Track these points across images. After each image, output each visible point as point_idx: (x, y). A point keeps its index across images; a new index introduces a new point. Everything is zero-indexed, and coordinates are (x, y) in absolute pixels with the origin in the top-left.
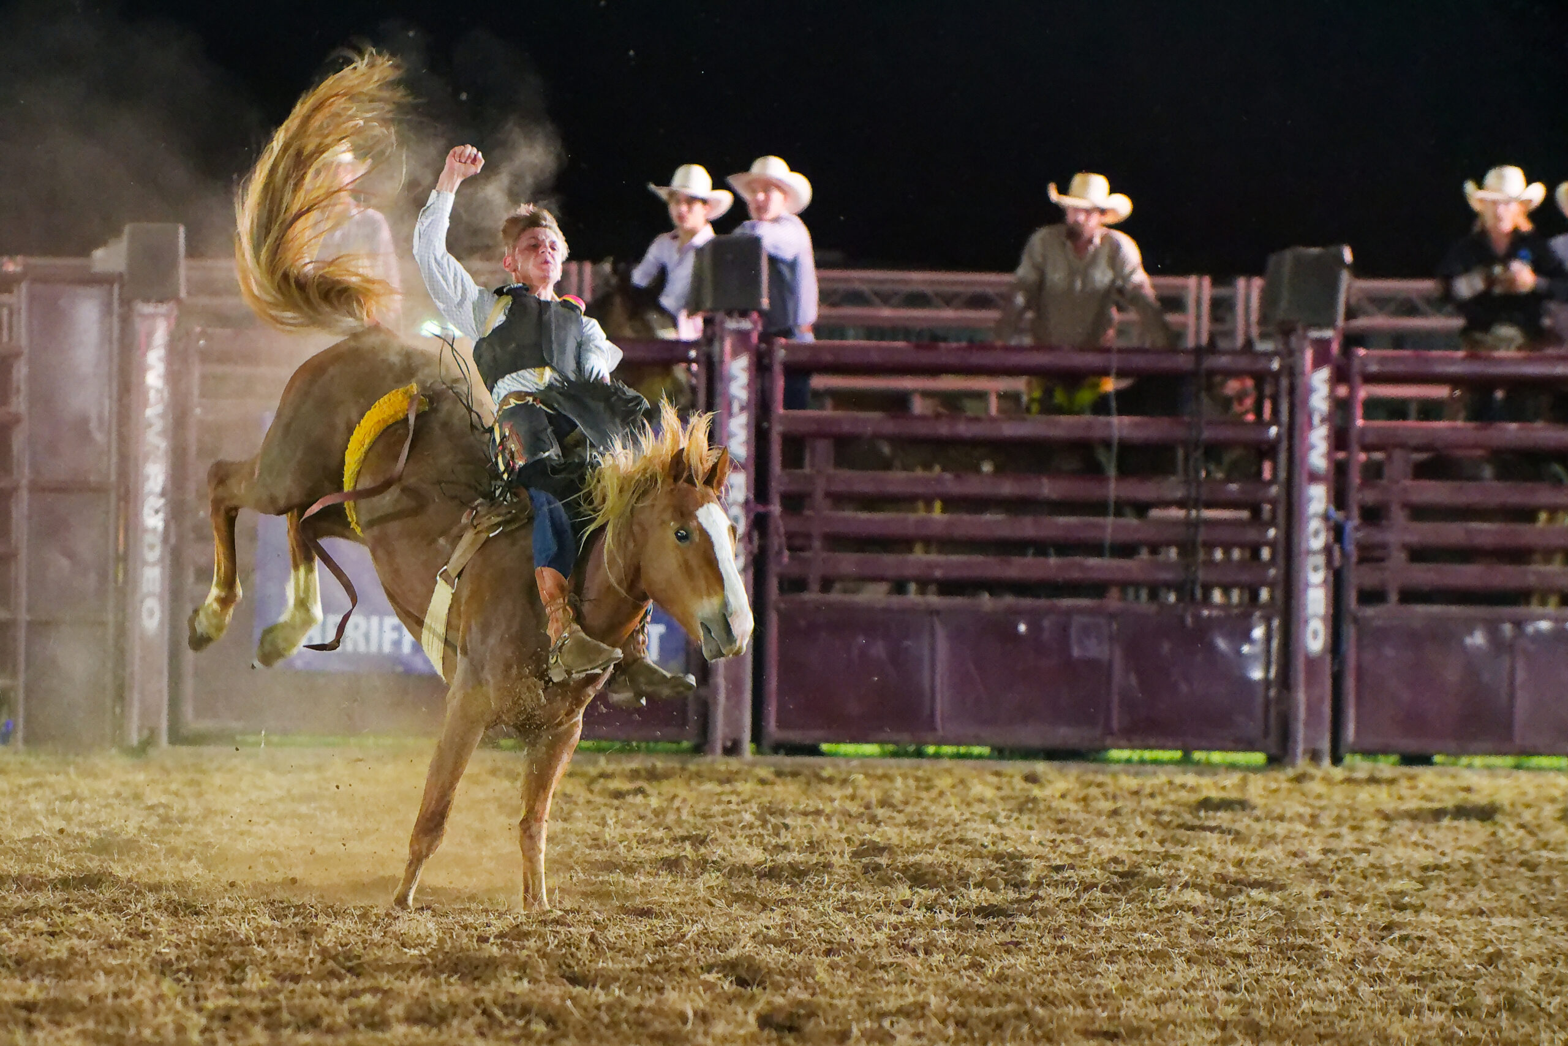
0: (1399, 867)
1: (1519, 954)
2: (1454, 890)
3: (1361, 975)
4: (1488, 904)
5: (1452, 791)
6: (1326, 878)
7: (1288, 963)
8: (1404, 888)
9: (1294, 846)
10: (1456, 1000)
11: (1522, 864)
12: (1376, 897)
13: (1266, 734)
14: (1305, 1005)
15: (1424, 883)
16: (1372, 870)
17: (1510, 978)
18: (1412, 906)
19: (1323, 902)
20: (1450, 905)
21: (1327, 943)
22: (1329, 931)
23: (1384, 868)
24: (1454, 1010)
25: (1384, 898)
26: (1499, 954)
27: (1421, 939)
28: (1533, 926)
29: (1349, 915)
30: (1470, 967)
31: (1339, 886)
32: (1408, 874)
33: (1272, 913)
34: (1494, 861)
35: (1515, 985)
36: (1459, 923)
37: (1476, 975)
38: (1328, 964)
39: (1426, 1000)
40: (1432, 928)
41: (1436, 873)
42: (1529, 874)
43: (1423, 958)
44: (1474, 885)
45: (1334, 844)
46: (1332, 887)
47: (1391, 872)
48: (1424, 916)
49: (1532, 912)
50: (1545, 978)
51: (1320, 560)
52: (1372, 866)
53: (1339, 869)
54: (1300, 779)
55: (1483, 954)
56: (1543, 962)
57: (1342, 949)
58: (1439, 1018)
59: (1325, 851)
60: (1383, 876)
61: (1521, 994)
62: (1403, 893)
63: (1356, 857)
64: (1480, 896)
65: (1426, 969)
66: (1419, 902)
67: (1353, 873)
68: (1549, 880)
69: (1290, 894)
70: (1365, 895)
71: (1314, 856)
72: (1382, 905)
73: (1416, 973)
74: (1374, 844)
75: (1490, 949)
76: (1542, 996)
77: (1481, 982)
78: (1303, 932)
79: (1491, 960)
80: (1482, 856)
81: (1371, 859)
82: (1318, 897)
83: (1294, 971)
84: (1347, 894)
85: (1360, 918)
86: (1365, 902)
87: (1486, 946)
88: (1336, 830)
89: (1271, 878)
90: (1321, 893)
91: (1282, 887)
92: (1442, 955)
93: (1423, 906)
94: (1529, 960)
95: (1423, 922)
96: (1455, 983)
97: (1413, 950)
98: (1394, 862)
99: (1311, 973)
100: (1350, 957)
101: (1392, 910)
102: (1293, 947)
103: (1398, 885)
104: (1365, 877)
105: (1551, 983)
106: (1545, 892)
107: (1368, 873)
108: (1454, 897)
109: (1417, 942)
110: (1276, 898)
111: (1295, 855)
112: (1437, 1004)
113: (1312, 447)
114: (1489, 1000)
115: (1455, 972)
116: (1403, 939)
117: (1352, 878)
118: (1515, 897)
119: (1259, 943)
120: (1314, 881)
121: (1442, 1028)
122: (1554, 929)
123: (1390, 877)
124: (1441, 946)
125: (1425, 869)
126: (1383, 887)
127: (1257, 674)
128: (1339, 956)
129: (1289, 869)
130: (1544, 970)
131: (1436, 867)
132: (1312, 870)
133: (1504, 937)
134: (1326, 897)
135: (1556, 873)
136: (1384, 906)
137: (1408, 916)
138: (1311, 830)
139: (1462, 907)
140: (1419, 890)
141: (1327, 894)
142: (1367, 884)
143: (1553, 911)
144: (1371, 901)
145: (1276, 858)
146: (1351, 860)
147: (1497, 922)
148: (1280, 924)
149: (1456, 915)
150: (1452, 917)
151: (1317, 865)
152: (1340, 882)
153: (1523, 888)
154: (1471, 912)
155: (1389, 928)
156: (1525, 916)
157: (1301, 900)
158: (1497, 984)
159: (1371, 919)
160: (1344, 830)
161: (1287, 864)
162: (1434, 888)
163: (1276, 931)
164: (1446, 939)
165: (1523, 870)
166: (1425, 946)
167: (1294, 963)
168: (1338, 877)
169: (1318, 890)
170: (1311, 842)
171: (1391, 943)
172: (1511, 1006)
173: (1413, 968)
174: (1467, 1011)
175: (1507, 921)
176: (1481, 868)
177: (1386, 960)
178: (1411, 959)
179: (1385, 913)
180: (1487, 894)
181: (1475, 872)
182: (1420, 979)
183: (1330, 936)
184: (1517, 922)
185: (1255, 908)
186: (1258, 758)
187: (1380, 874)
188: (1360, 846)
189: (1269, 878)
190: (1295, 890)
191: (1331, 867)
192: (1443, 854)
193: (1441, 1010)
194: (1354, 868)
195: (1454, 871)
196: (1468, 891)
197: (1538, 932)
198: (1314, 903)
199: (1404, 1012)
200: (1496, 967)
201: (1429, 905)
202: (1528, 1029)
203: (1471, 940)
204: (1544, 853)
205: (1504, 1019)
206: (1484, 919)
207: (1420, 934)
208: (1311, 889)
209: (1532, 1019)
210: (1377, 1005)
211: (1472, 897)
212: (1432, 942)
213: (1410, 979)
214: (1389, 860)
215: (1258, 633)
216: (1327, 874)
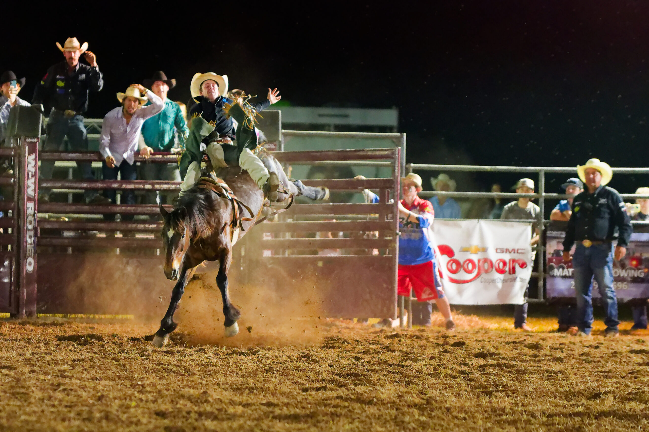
0: (63, 360)
1: (111, 396)
2: (86, 370)
3: (47, 405)
4: (99, 375)
5: (86, 329)
6: (33, 364)
7: (16, 400)
8: (65, 369)
9: (21, 351)
10: (85, 415)
11: (114, 359)
12: (53, 373)
13: (10, 305)
14: (23, 417)
15: (73, 367)
16: (52, 361)
17: (107, 406)
18: (68, 376)
19: (31, 375)
20: (84, 376)
21: (33, 392)
22: (34, 387)
23: (57, 360)
24: (84, 420)
25: (57, 373)
26: (102, 396)
27: (71, 390)
28: (117, 385)
29: (42, 380)
30: (91, 401)
31: (39, 368)
32: (67, 363)
33: (10, 379)
34: (102, 358)
35: (109, 409)
36: (87, 383)
37: (93, 405)
38: (33, 400)
39: (72, 415)
40: (77, 385)
41: (78, 363)
42: (116, 363)
43: (72, 398)
44: (94, 368)
45: (36, 350)
46: (36, 368)
47: (60, 362)
48: (73, 381)
49: (117, 379)
50: (121, 406)
51: (32, 233)
52: (52, 359)
53: (38, 361)
54: (23, 324)
55: (96, 396)
56: (120, 398)
57: (38, 394)
58: (77, 423)
59: (33, 354)
60: (57, 364)
61: (111, 412)
62: (64, 371)
63: (45, 356)
64: (96, 372)
65: (73, 402)
66: (71, 375)
67: (44, 363)
68: (124, 366)
69: (18, 371)
70: (49, 371)
71: (28, 356)
72: (56, 376)
73: (69, 404)
74: (54, 351)
75: (99, 394)
76: (120, 413)
77: (95, 408)
78: (23, 387)
79: (100, 398)
80: (97, 356)
81: (52, 357)
82: (29, 373)
83: (19, 403)
84: (42, 371)
85: (47, 381)
86: (49, 374)
87: (98, 393)
88: (38, 345)
89: (11, 365)
90: (31, 371)
91: (15, 369)
92: (79, 396)
93: (73, 376)
94: (115, 398)
95: (72, 383)
96: (84, 408)
97: (68, 395)
98: (61, 358)
99: (25, 404)
100: (42, 398)
101: (60, 378)
102: (18, 393)
103: (63, 368)
104: (49, 364)
105: (123, 408)
106: (122, 370)
107: (50, 363)
108: (85, 372)
109: (70, 391)
110: (12, 373)
111: (21, 355)
112: (77, 417)
113: (28, 187)
114: (98, 415)
115: (84, 403)
116: (64, 390)
117: (44, 365)
118: (110, 373)
119: (5, 392)
120: (28, 366)
121: (78, 427)
122: (126, 386)
123: (59, 364)
124: (79, 393)
125: (74, 361)
126: (56, 368)
127: (6, 280)
128: (37, 397)
129: (18, 361)
130: (120, 403)
131: (78, 360)
132: (28, 361)
133: (105, 389)
134: (33, 373)
135: (127, 363)
136: (57, 376)
137: (67, 380)
138: (27, 345)
139: (89, 376)
140: (72, 370)
141: (33, 371)
142: (50, 367)
143: (126, 379)
144: (51, 374)
145: (13, 356)
146: (43, 357)
147: (103, 382)
148: (14, 384)
149: (86, 380)
150: (85, 381)
151: (30, 359)
152: (39, 366)
153: (114, 369)
154: (92, 379)
155: (59, 385)
156: (115, 380)
157: (23, 374)
158: (101, 408)
159: (51, 382)
160: (42, 345)
161: (17, 359)
162: (77, 369)
163: (12, 387)
164: (82, 390)
165: (114, 361)
166: (73, 393)
167: (19, 400)
168: (38, 364)
169: (30, 370)
170: (28, 350)
171: (59, 392)
172: (107, 417)
173: (67, 402)
174: (89, 419)
175: (107, 382)
176: (96, 361)
177: (56, 399)
178: (67, 398)
179: (57, 379)
180: (99, 371)
181: (94, 362)
182: (70, 407)
183: (34, 389)
184: (111, 383)
185: (4, 377)
186: (8, 315)
187: (55, 363)
188: (48, 351)
189: (9, 365)
190: (21, 370)
191: (35, 360)
192: (81, 355)
193: (78, 419)
194: (45, 361)
195: (86, 361)
196: (91, 370)
197: (119, 387)
198: (28, 375)
199: (63, 420)
200: (102, 401)
201: (75, 376)
202: (114, 427)
203: (92, 390)
204: (123, 354)
205: (104, 423)
206: (97, 382)
207: (71, 388)
208: (27, 370)
209: (116, 423)
210: (52, 417)
211: (93, 372)
212: (76, 391)
213: (66, 407)
214: (59, 357)
215: (6, 263)
216: (34, 363)
